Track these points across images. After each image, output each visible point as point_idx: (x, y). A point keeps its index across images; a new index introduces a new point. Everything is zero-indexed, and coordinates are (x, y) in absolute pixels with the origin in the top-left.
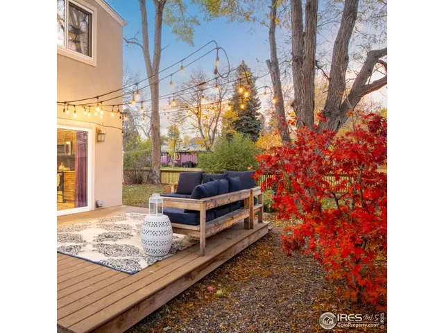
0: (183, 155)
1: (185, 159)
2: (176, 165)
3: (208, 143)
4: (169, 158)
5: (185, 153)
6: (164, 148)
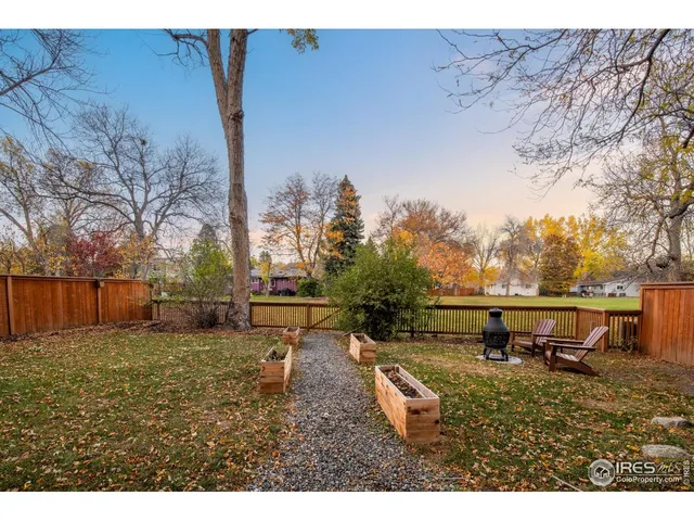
0: (279, 282)
1: (282, 286)
2: (271, 293)
3: (308, 267)
4: (262, 284)
5: (282, 278)
6: (255, 273)
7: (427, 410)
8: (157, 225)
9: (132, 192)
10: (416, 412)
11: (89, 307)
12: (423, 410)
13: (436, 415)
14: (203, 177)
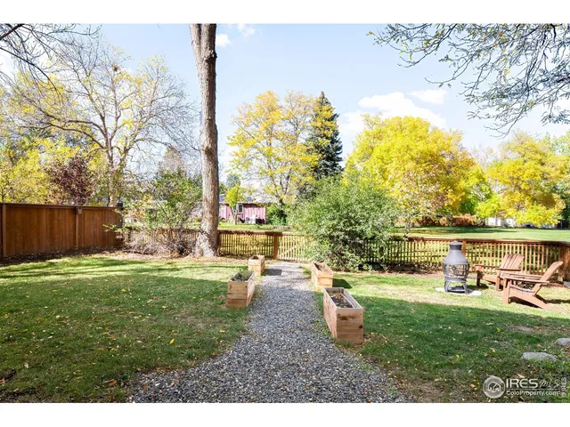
1: (250, 212)
3: (279, 192)
4: (228, 211)
5: (251, 205)
7: (353, 317)
8: (126, 151)
9: (103, 118)
10: (344, 318)
11: (68, 233)
12: (350, 317)
13: (360, 321)
14: (172, 101)
